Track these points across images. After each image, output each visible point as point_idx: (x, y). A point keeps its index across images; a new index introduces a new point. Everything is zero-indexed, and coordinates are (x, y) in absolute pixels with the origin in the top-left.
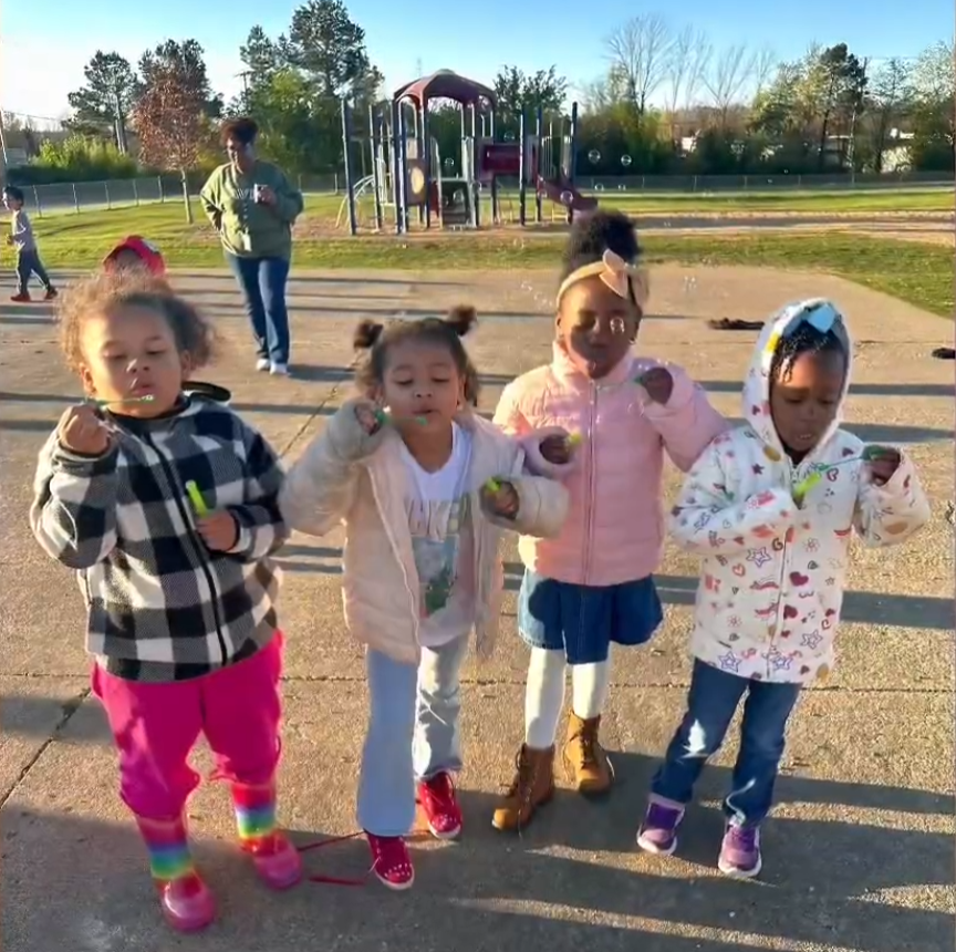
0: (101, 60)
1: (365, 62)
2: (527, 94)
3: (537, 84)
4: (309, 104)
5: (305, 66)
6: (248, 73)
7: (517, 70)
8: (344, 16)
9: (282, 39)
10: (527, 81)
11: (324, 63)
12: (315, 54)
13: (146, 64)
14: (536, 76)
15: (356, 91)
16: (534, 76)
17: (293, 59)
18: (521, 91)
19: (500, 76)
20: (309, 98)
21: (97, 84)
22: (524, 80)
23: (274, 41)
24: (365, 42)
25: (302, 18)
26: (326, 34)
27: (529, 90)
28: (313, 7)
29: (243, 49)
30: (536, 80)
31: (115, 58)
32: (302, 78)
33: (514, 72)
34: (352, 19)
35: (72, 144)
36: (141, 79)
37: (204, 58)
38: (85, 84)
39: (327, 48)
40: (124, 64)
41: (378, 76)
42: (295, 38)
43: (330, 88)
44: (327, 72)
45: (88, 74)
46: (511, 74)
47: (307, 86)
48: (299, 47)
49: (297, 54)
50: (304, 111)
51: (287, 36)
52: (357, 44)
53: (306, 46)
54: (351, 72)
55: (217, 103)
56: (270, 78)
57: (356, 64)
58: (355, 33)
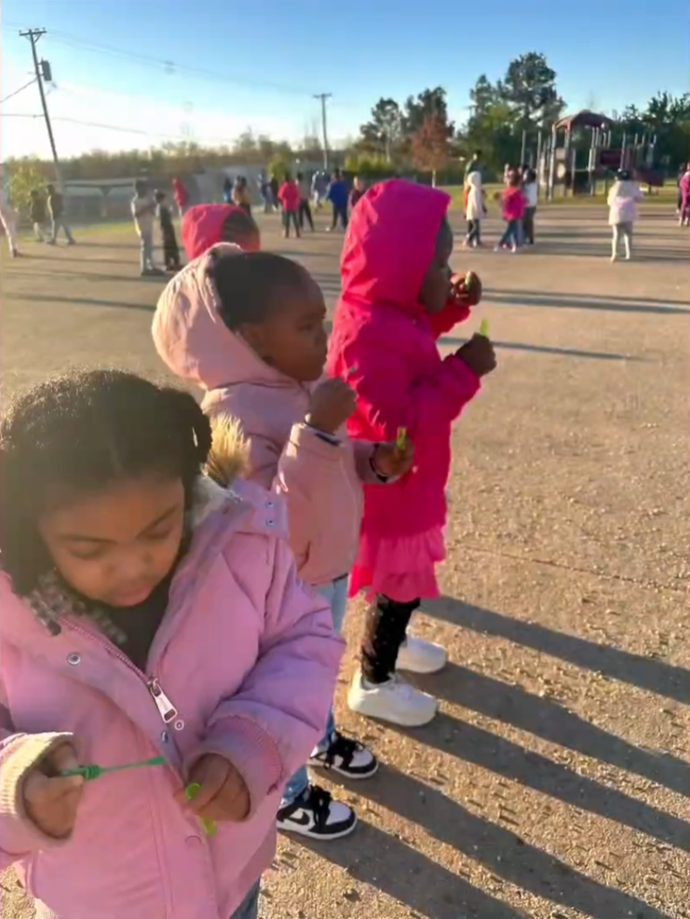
0: (383, 105)
1: (553, 94)
2: (673, 111)
3: (682, 103)
4: (512, 126)
5: (513, 98)
6: (473, 106)
7: (668, 95)
8: (543, 63)
9: (499, 83)
10: (674, 102)
11: (526, 97)
12: (520, 91)
13: (410, 105)
14: (682, 97)
15: (546, 114)
16: (680, 97)
17: (505, 96)
18: (668, 109)
19: (654, 100)
20: (512, 121)
21: (378, 120)
22: (671, 101)
23: (494, 85)
24: (556, 80)
25: (515, 67)
26: (530, 77)
27: (674, 109)
28: (523, 59)
29: (472, 91)
30: (681, 100)
31: (390, 102)
32: (509, 108)
33: (665, 95)
34: (549, 65)
35: (363, 157)
36: (406, 114)
37: (446, 99)
38: (371, 119)
39: (529, 86)
40: (395, 105)
41: (562, 104)
42: (508, 81)
43: (528, 113)
44: (527, 103)
45: (374, 113)
46: (662, 97)
47: (512, 114)
48: (510, 87)
49: (508, 91)
50: (507, 129)
51: (503, 79)
52: (550, 83)
53: (515, 86)
54: (543, 102)
55: (451, 129)
56: (488, 109)
57: (548, 96)
58: (550, 75)
